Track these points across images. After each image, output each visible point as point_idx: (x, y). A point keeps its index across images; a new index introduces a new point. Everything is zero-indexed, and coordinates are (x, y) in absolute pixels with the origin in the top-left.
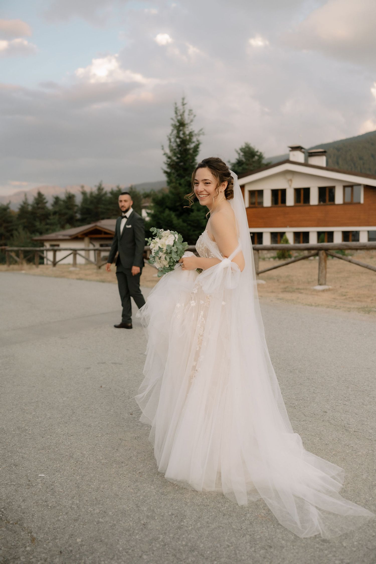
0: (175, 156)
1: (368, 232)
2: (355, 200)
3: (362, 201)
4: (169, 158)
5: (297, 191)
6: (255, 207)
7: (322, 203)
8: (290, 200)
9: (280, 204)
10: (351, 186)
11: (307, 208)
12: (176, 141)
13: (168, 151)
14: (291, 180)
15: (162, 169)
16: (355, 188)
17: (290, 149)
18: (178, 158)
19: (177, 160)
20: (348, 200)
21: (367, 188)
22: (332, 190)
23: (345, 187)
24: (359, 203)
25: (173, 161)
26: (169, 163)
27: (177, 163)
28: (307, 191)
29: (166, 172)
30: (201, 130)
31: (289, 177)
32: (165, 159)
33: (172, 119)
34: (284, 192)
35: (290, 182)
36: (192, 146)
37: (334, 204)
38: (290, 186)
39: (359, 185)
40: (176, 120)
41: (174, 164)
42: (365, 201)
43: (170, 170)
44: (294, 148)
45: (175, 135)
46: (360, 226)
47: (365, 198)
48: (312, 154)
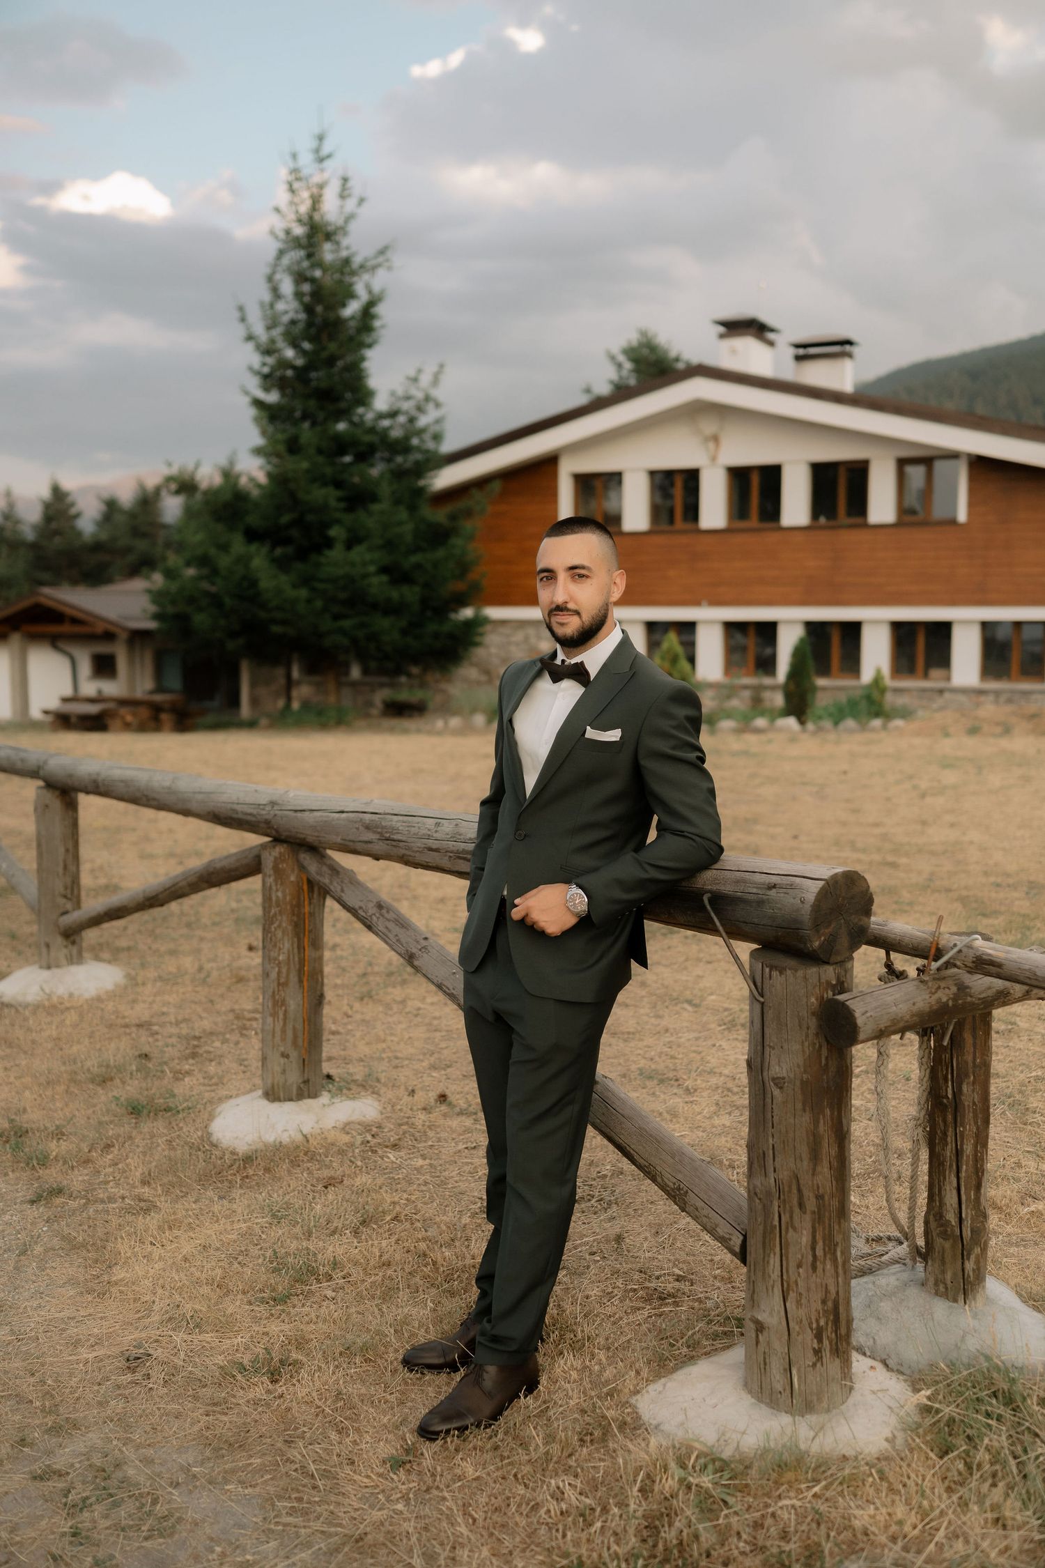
0: (295, 344)
1: (986, 626)
2: (938, 512)
3: (962, 516)
4: (268, 351)
5: (739, 476)
7: (822, 520)
8: (714, 509)
9: (679, 523)
10: (928, 459)
11: (771, 538)
12: (298, 295)
13: (259, 329)
14: (716, 439)
16: (939, 466)
17: (722, 329)
18: (304, 353)
19: (300, 362)
21: (982, 466)
22: (858, 473)
23: (902, 463)
24: (953, 522)
25: (284, 364)
26: (266, 370)
27: (302, 374)
28: (771, 476)
29: (258, 403)
30: (382, 252)
31: (709, 426)
32: (256, 360)
33: (277, 210)
34: (691, 478)
35: (711, 445)
36: (351, 309)
37: (866, 525)
38: (714, 459)
39: (954, 455)
40: (293, 216)
41: (289, 373)
42: (970, 513)
43: (273, 397)
44: (735, 327)
45: (289, 270)
46: (953, 602)
47: (971, 504)
48: (806, 352)
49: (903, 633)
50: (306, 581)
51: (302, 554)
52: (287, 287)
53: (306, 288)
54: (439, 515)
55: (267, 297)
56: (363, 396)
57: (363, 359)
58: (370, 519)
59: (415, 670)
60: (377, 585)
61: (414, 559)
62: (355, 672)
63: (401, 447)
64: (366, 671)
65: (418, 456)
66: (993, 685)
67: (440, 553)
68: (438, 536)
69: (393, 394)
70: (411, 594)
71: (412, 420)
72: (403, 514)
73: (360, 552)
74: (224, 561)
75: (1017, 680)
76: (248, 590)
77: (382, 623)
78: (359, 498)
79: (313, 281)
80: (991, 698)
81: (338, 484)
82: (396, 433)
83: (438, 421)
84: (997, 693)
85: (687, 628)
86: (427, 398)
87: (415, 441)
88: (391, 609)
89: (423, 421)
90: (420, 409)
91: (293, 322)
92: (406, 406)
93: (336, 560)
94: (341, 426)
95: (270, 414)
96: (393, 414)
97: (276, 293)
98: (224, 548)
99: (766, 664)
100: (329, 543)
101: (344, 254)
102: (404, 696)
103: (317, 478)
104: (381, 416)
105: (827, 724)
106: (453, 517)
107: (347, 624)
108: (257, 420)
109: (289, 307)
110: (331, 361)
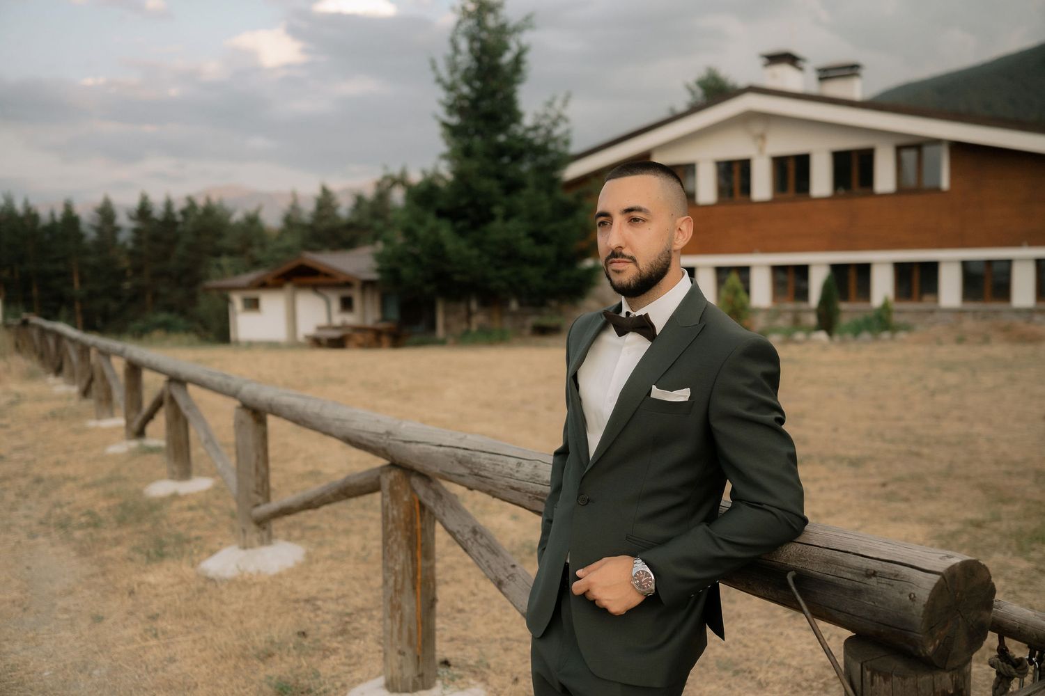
0: (468, 83)
1: (965, 264)
2: (927, 182)
3: (945, 184)
4: (451, 88)
5: (780, 163)
7: (842, 191)
8: (762, 187)
9: (738, 196)
10: (918, 145)
11: (803, 206)
12: (471, 50)
13: (445, 73)
14: (762, 137)
15: (436, 117)
16: (927, 151)
17: (765, 60)
18: (475, 89)
19: (472, 95)
20: (911, 179)
21: (959, 149)
22: (866, 158)
23: (899, 149)
24: (937, 190)
25: (462, 97)
26: (450, 102)
27: (475, 103)
28: (803, 162)
29: (445, 125)
31: (758, 128)
32: (442, 95)
34: (745, 166)
35: (760, 142)
36: (507, 58)
37: (872, 194)
38: (761, 150)
39: (937, 142)
41: (466, 104)
42: (950, 183)
43: (455, 120)
44: (776, 59)
45: (466, 34)
46: (938, 248)
47: (950, 177)
48: (826, 74)
49: (903, 271)
50: (478, 244)
51: (475, 226)
52: (464, 44)
53: (477, 45)
54: (569, 197)
55: (449, 51)
56: (515, 117)
57: (514, 91)
58: (521, 200)
59: (554, 303)
60: (526, 246)
61: (552, 226)
62: (514, 305)
63: (542, 150)
64: (521, 304)
65: (552, 157)
66: (972, 306)
67: (569, 222)
68: (568, 210)
69: (536, 115)
70: (549, 251)
71: (549, 132)
72: (543, 196)
73: (513, 224)
74: (422, 232)
75: (991, 303)
76: (437, 251)
77: (531, 272)
78: (513, 187)
79: (482, 41)
80: (971, 315)
81: (499, 177)
82: (539, 141)
83: (568, 132)
84: (975, 312)
85: (744, 271)
86: (560, 117)
87: (551, 146)
88: (535, 262)
89: (557, 132)
90: (555, 124)
91: (468, 69)
92: (546, 122)
93: (498, 229)
94: (502, 138)
95: (453, 132)
96: (536, 128)
97: (456, 49)
98: (421, 222)
99: (802, 294)
100: (492, 217)
101: (501, 21)
102: (546, 321)
103: (484, 173)
104: (529, 129)
105: (849, 336)
106: (579, 197)
107: (505, 272)
108: (443, 135)
109: (465, 60)
110: (493, 94)
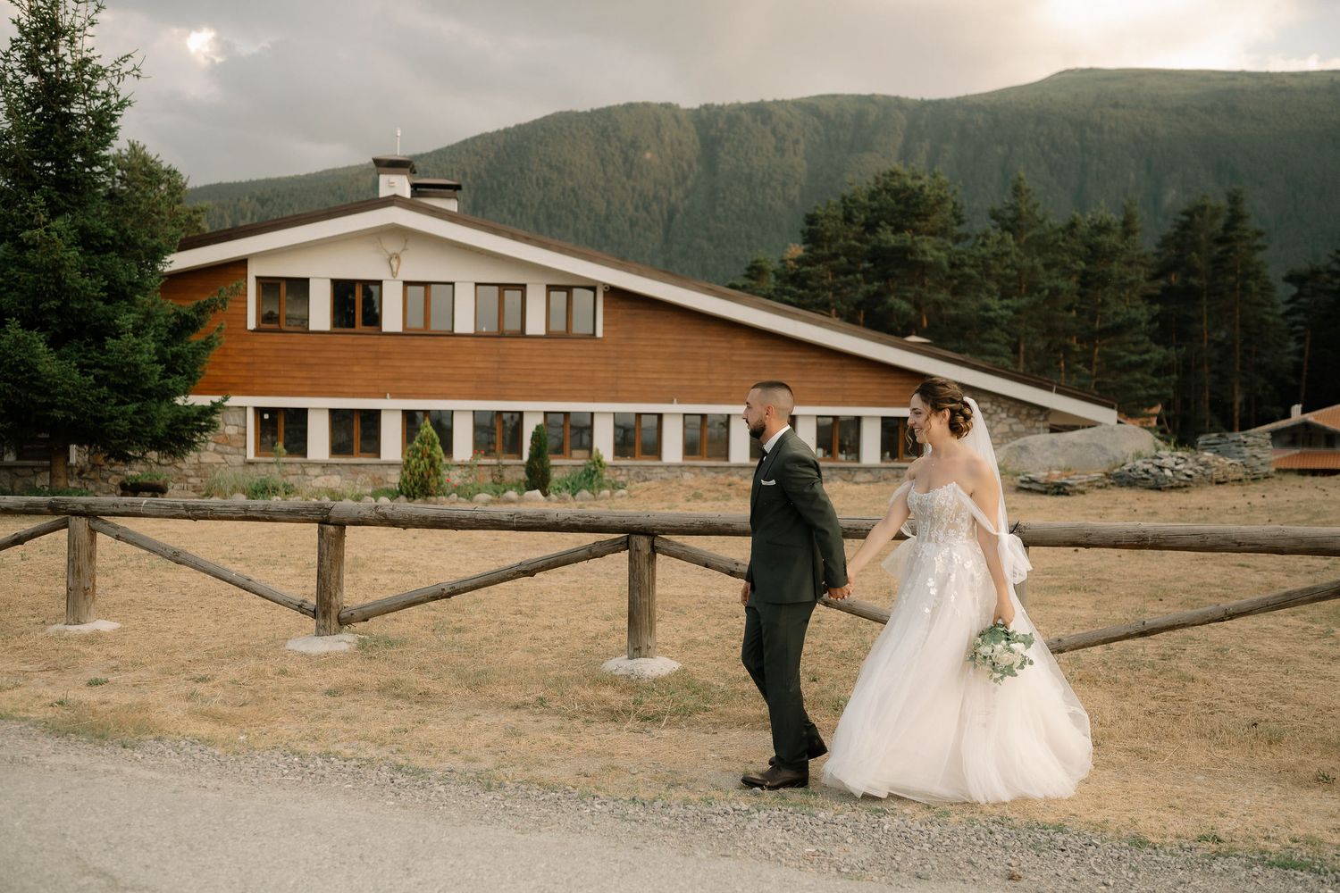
1: (616, 418)
2: (579, 328)
3: (599, 333)
6: (280, 331)
8: (393, 315)
9: (359, 327)
10: (564, 287)
11: (443, 343)
14: (397, 257)
16: (575, 290)
17: (377, 166)
20: (558, 325)
21: (615, 294)
23: (550, 288)
24: (592, 337)
28: (446, 290)
31: (392, 247)
34: (373, 288)
35: (394, 263)
37: (525, 336)
38: (394, 274)
39: (592, 284)
42: (604, 331)
46: (594, 400)
47: (604, 325)
75: (640, 459)
80: (624, 472)
99: (514, 446)
105: (566, 494)
